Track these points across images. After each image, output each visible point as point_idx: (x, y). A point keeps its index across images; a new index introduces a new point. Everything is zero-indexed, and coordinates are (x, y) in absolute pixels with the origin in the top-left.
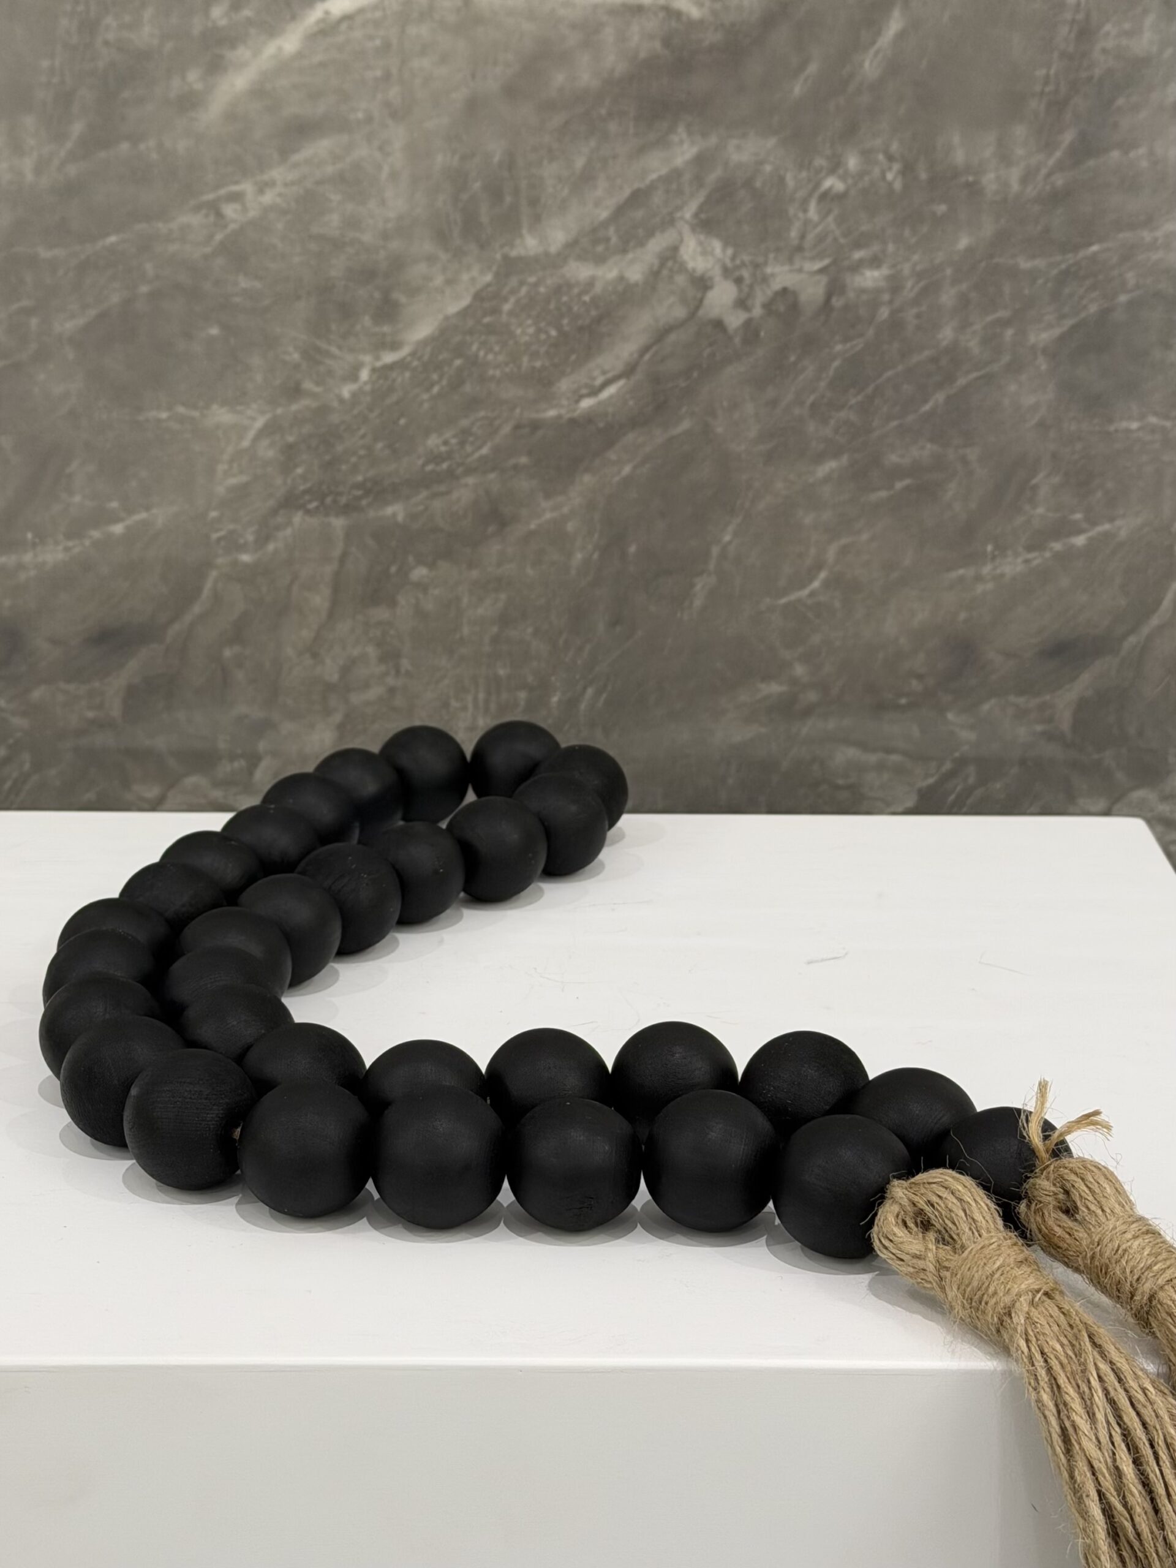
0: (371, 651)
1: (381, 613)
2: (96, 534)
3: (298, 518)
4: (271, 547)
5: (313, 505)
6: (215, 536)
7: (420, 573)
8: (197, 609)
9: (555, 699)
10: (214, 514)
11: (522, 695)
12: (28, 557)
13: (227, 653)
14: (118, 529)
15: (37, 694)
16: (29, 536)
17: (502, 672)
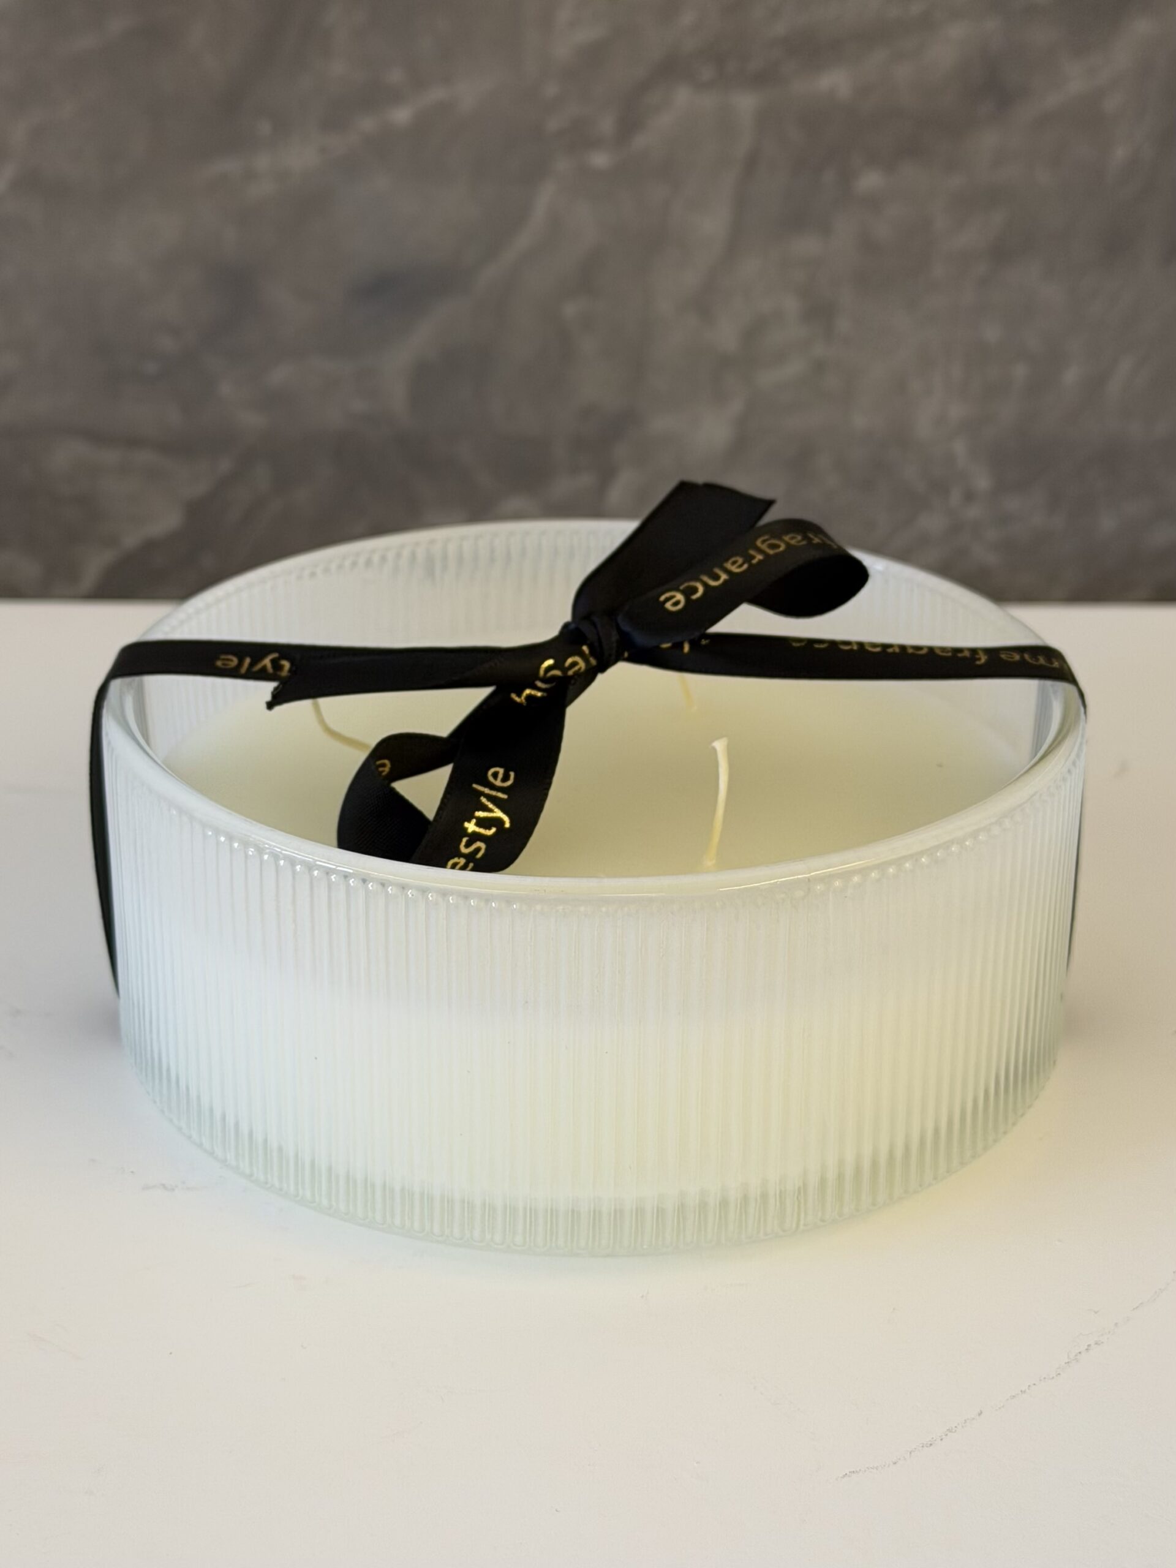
0: (791, 304)
1: (807, 245)
2: (367, 124)
3: (683, 96)
4: (641, 141)
5: (707, 73)
6: (554, 124)
7: (870, 181)
8: (524, 241)
9: (1071, 376)
10: (551, 90)
11: (1020, 371)
12: (263, 162)
13: (571, 310)
14: (402, 115)
15: (280, 375)
16: (265, 128)
17: (992, 333)
